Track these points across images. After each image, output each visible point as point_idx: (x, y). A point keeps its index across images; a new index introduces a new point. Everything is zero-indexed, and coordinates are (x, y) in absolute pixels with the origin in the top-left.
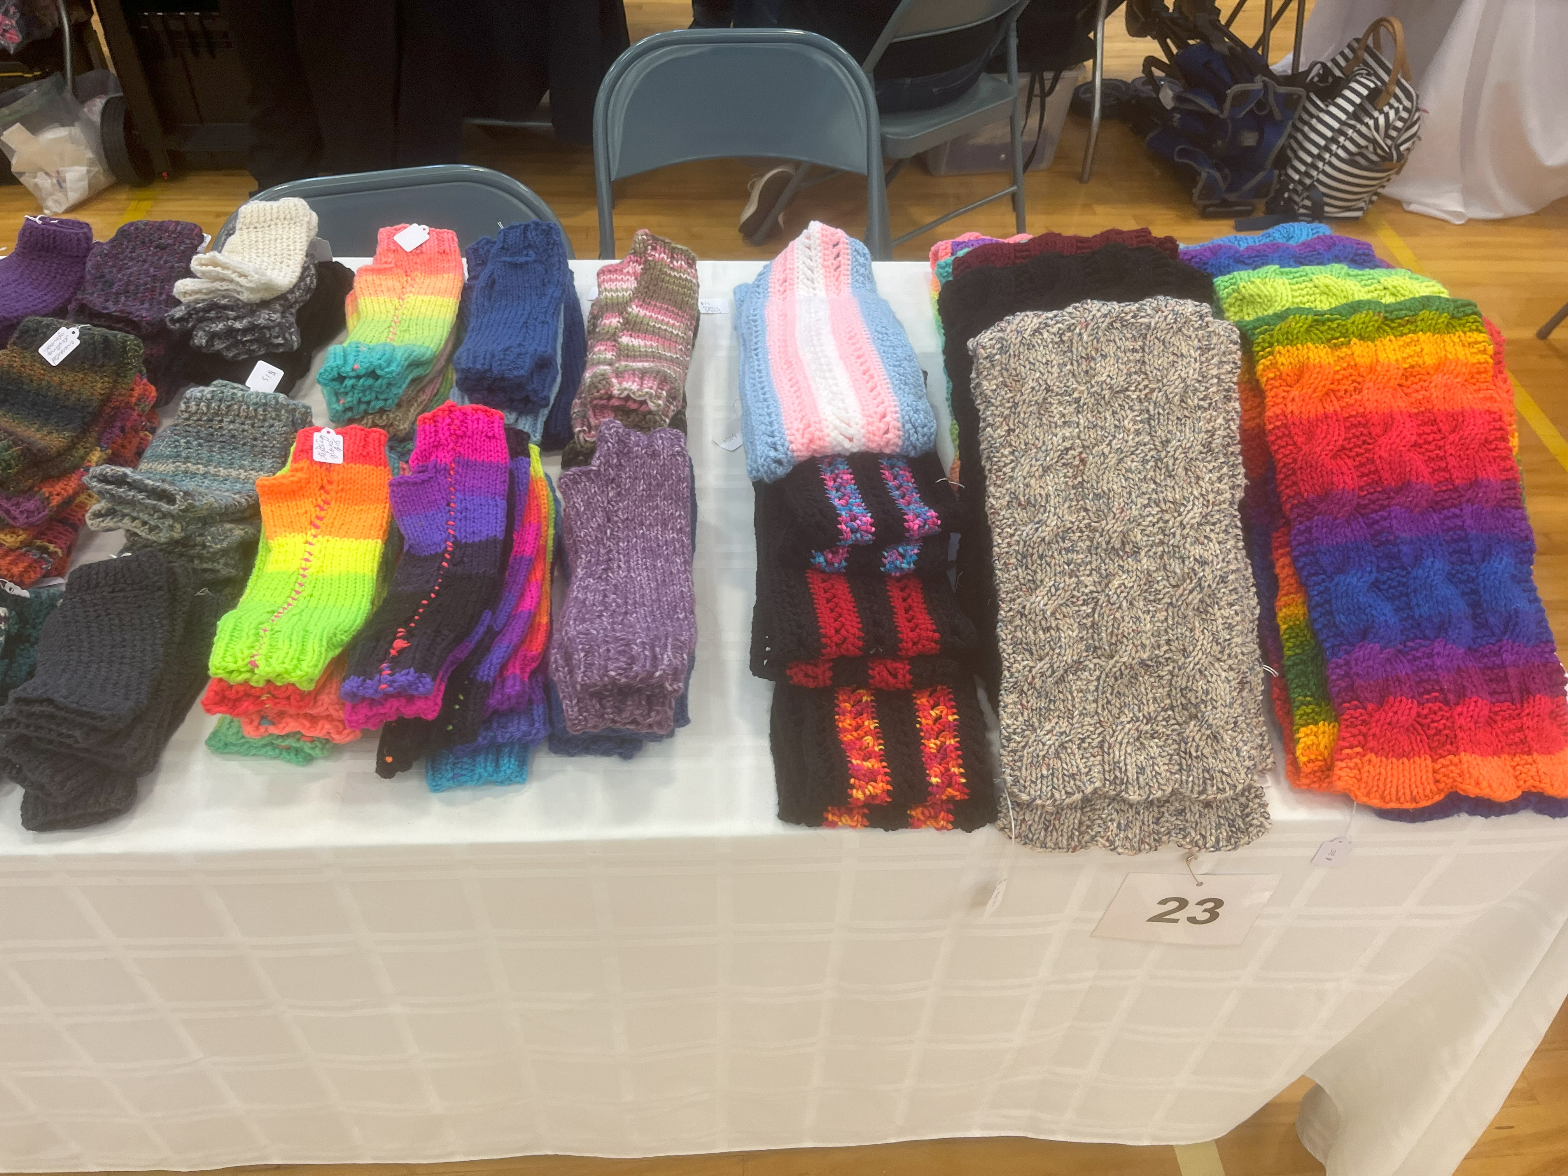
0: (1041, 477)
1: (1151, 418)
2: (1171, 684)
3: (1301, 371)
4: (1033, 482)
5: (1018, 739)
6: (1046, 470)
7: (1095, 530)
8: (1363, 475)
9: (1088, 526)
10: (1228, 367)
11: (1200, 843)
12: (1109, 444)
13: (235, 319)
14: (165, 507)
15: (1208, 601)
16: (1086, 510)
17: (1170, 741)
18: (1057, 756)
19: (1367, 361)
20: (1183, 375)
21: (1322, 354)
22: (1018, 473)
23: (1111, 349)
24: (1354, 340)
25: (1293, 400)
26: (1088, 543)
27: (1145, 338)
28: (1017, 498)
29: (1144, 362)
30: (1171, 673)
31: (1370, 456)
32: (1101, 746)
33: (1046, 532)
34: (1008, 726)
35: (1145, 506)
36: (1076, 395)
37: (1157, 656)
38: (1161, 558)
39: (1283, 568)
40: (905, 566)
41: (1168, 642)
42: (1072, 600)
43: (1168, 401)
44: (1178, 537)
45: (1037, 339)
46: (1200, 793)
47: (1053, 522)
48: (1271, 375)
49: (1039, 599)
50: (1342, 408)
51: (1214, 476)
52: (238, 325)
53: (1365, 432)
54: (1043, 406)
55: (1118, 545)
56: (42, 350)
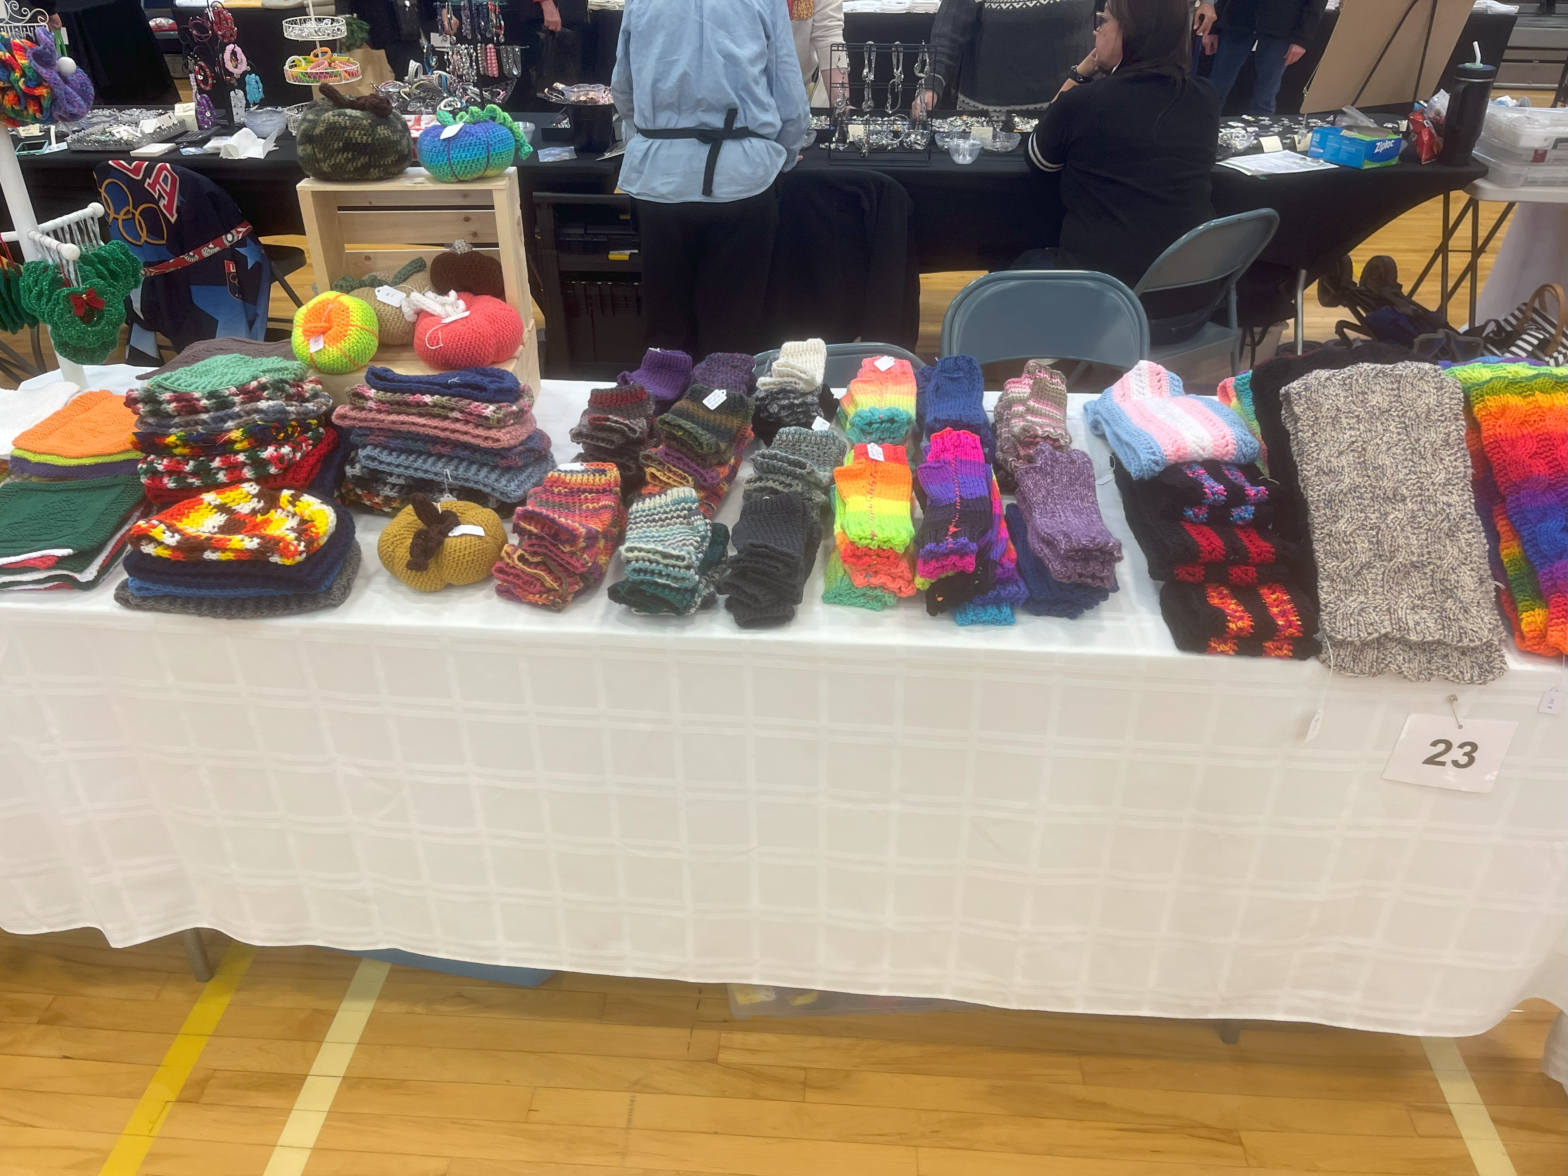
0: (1337, 457)
1: (1407, 426)
2: (1433, 578)
3: (1504, 410)
4: (1332, 459)
5: (1332, 606)
6: (1341, 453)
7: (1375, 487)
8: (1551, 468)
9: (1371, 485)
10: (1456, 401)
11: (1460, 677)
12: (1381, 439)
13: (794, 398)
14: (798, 471)
15: (1454, 529)
16: (1369, 477)
17: (1435, 611)
18: (1360, 615)
19: (1548, 405)
20: (1427, 401)
21: (1517, 400)
22: (1322, 456)
23: (1378, 388)
24: (1537, 392)
25: (1500, 426)
26: (1371, 495)
27: (1400, 382)
28: (1322, 470)
29: (1400, 396)
30: (1432, 571)
31: (1554, 456)
32: (1388, 610)
33: (1343, 486)
34: (1325, 599)
35: (1407, 475)
36: (1356, 413)
37: (1422, 561)
38: (1421, 503)
39: (1502, 526)
40: (1247, 516)
41: (1429, 553)
42: (1363, 527)
43: (1418, 417)
44: (1431, 490)
45: (1328, 383)
46: (1458, 642)
47: (1347, 481)
48: (1484, 413)
49: (1342, 525)
50: (1534, 431)
51: (1452, 458)
52: (796, 402)
53: (1550, 443)
54: (1335, 420)
55: (1391, 496)
56: (705, 402)
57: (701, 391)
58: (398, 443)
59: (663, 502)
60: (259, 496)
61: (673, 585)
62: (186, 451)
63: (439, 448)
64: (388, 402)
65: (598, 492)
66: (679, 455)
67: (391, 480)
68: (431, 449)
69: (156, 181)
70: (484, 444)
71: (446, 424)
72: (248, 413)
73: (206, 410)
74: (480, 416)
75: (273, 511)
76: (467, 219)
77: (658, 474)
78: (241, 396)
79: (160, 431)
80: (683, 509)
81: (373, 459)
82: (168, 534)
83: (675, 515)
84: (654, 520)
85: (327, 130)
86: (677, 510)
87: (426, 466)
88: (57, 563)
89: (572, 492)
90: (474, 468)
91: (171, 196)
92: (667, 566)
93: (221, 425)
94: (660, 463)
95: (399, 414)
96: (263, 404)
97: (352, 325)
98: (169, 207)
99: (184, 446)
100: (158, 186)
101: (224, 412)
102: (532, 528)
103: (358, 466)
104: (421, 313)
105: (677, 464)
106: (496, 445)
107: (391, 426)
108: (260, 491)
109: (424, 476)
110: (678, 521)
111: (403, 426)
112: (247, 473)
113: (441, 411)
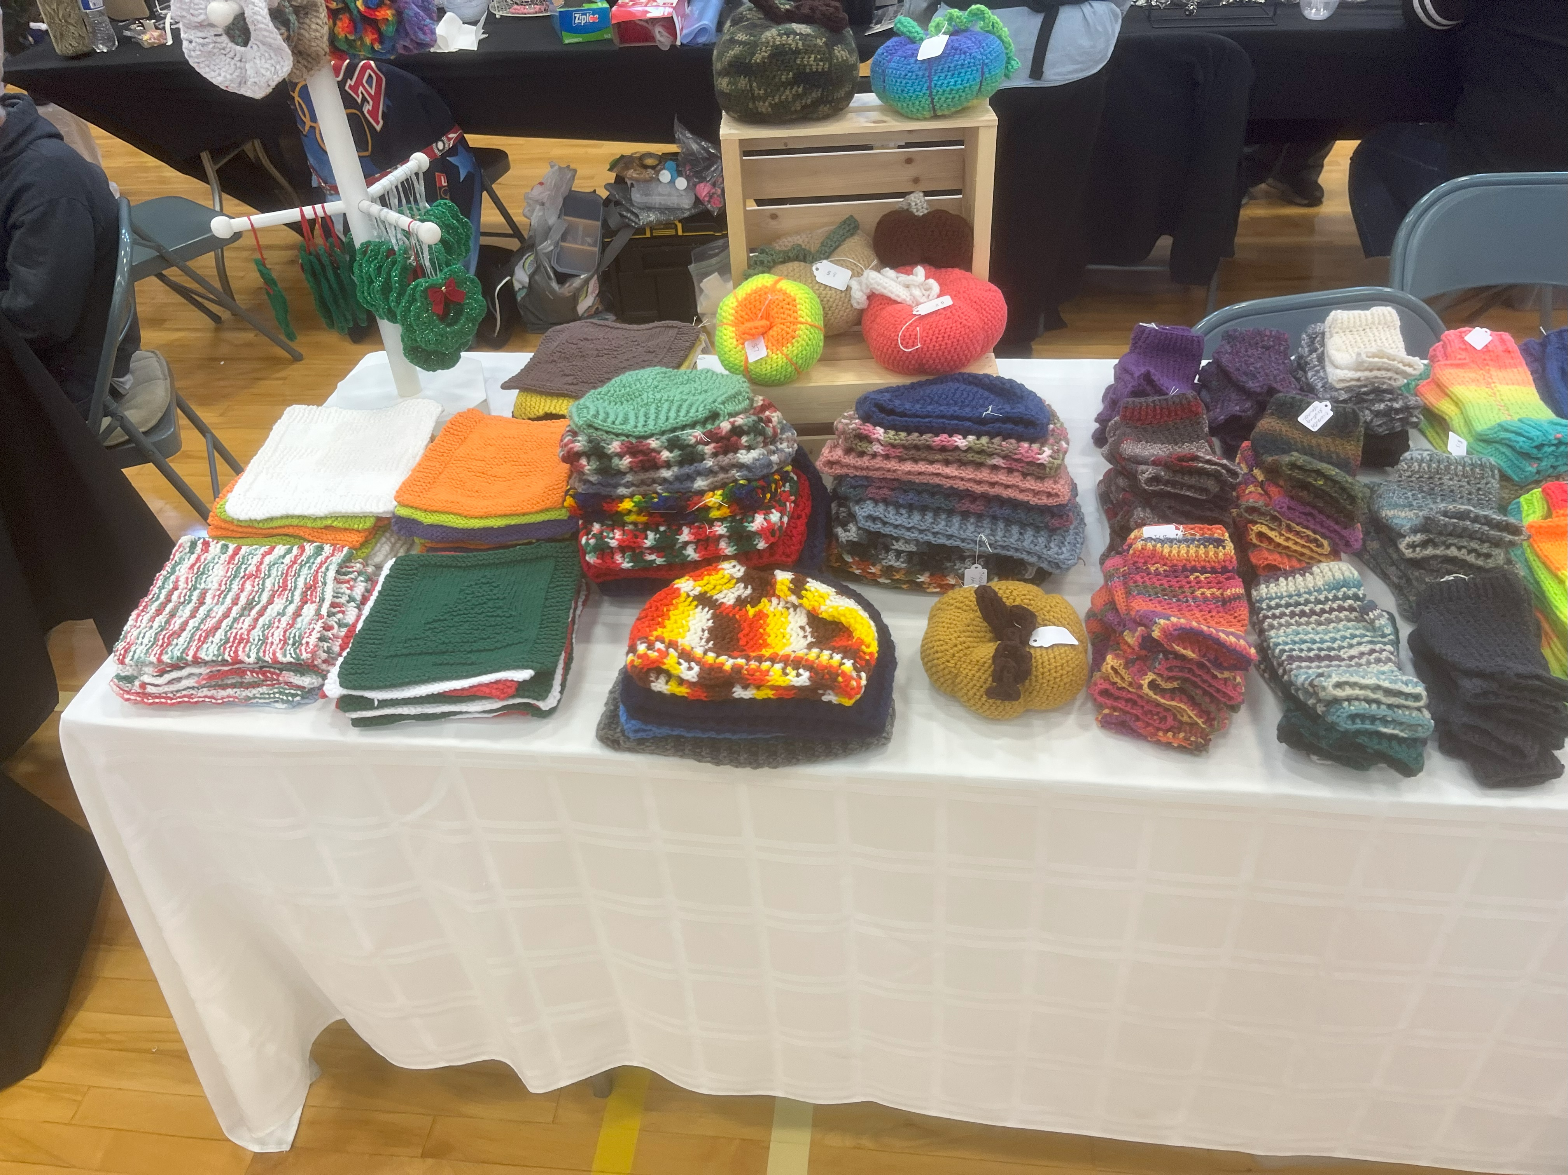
56: (1301, 419)
57: (1291, 404)
58: (911, 497)
59: (1311, 585)
60: (745, 580)
61: (1402, 734)
62: (643, 519)
63: (967, 505)
64: (904, 447)
65: (1213, 571)
66: (1308, 509)
67: (897, 546)
68: (957, 506)
69: (359, 82)
70: (1034, 501)
71: (984, 474)
72: (724, 469)
73: (668, 465)
74: (1031, 463)
75: (764, 600)
76: (909, 161)
77: (1272, 534)
78: (713, 445)
79: (604, 491)
80: (1346, 597)
81: (874, 519)
82: (685, 665)
83: (1335, 606)
84: (1303, 614)
85: (772, 56)
86: (1336, 598)
87: (954, 530)
88: (517, 690)
89: (1175, 571)
90: (1015, 530)
91: (376, 99)
92: (1390, 706)
93: (689, 484)
94: (1274, 518)
95: (915, 461)
96: (745, 457)
97: (802, 323)
98: (374, 113)
99: (639, 513)
100: (361, 88)
101: (693, 468)
102: (1189, 653)
103: (852, 527)
104: (876, 299)
105: (1305, 523)
106: (1051, 502)
107: (905, 478)
108: (746, 573)
109: (948, 543)
110: (1342, 615)
111: (920, 477)
112: (726, 548)
113: (978, 458)
